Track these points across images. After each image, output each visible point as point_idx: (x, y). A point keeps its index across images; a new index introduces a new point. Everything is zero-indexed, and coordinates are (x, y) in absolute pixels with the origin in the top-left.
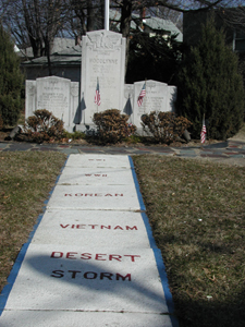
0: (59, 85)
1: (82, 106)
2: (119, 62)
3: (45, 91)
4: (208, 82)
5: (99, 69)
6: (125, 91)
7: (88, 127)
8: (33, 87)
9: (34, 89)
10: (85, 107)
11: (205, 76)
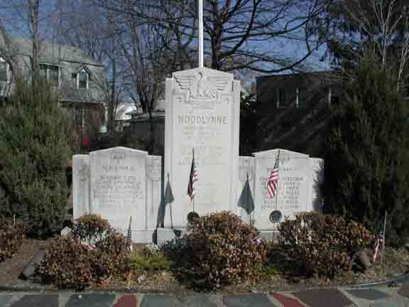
0: (128, 162)
1: (167, 197)
2: (228, 120)
3: (104, 173)
4: (383, 153)
5: (196, 133)
6: (240, 168)
7: (178, 233)
8: (84, 167)
9: (85, 170)
10: (171, 199)
11: (378, 142)
